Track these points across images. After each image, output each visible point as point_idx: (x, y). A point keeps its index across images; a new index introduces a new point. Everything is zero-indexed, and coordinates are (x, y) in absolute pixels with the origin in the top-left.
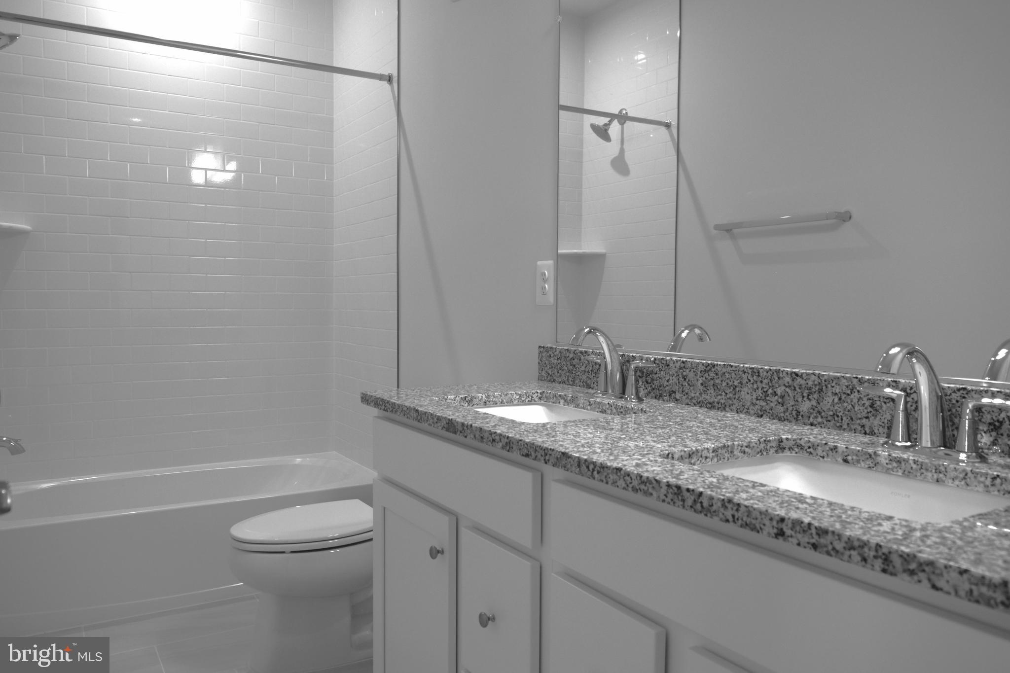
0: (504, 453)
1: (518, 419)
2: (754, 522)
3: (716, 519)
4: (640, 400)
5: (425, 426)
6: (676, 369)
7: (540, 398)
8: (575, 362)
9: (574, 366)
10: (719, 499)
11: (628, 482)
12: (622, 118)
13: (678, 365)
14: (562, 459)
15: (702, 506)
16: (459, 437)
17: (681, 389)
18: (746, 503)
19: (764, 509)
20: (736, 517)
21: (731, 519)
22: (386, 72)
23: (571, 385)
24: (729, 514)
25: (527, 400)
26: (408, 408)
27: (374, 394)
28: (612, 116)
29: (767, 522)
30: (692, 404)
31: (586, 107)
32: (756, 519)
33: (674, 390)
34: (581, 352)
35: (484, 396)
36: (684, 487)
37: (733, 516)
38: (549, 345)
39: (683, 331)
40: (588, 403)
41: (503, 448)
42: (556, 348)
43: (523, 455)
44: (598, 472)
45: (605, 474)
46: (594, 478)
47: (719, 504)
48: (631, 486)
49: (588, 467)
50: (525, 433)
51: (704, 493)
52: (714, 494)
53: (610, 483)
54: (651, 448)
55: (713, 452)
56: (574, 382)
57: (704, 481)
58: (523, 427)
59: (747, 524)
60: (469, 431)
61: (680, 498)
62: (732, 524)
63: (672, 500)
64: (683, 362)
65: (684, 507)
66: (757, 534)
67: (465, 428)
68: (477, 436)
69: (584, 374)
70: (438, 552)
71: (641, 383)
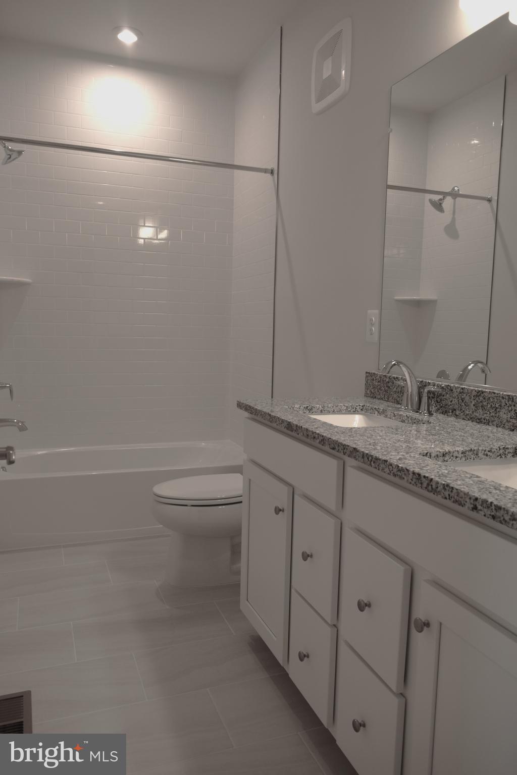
0: (320, 446)
1: (335, 424)
2: (460, 499)
3: (439, 496)
4: (430, 414)
5: (274, 425)
6: (457, 394)
7: (362, 410)
8: (389, 385)
9: (389, 387)
10: (441, 484)
11: (391, 470)
12: (454, 195)
13: (458, 390)
14: (354, 452)
15: (432, 488)
16: (294, 434)
17: (460, 408)
18: (457, 487)
19: (467, 492)
20: (451, 496)
21: (448, 497)
22: (270, 167)
23: (386, 401)
24: (447, 493)
25: (352, 411)
26: (265, 413)
27: (245, 402)
28: (445, 194)
29: (468, 500)
30: (467, 419)
31: (428, 188)
32: (462, 498)
33: (455, 408)
34: (394, 378)
35: (321, 407)
36: (423, 474)
37: (449, 495)
38: (373, 372)
39: (470, 365)
40: (393, 415)
41: (320, 443)
42: (377, 374)
43: (331, 448)
44: (374, 462)
45: (378, 464)
46: (371, 466)
47: (442, 487)
48: (392, 472)
49: (368, 458)
50: (336, 433)
51: (434, 479)
52: (439, 480)
53: (380, 469)
54: (417, 448)
55: (462, 453)
56: (388, 398)
57: (438, 472)
58: (336, 429)
59: (456, 501)
60: (300, 431)
61: (420, 482)
62: (448, 500)
63: (415, 483)
64: (462, 389)
65: (422, 488)
66: (462, 507)
67: (298, 428)
68: (305, 434)
69: (395, 394)
70: (280, 510)
71: (433, 402)
